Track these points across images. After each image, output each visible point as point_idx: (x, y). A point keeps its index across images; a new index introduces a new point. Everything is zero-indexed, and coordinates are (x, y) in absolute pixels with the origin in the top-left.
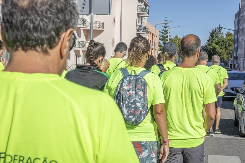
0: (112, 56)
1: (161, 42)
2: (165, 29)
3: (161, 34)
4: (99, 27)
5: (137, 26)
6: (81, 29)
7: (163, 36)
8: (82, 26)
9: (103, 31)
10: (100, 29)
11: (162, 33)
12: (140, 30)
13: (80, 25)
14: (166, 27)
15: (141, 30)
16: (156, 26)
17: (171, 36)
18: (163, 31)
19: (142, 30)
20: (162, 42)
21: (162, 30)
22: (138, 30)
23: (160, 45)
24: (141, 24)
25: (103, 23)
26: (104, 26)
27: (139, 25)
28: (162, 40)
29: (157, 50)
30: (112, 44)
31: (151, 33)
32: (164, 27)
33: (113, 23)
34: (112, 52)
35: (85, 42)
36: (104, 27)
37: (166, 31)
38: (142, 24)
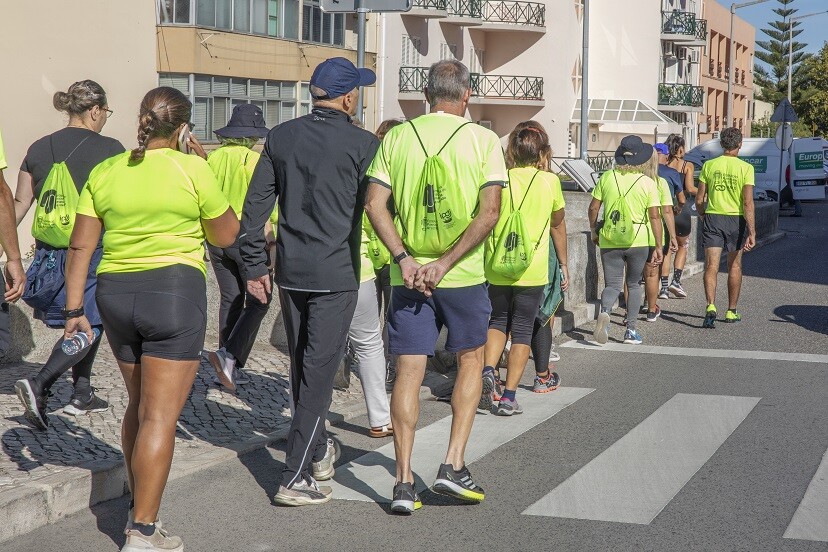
0: (572, 121)
1: (769, 68)
2: (780, 19)
3: (768, 39)
4: (528, 22)
5: (663, 13)
6: (466, 29)
7: (774, 47)
8: (466, 19)
9: (542, 34)
10: (531, 28)
11: (771, 33)
12: (675, 26)
13: (461, 15)
14: (785, 14)
15: (678, 26)
16: (734, 11)
17: (805, 45)
18: (774, 29)
19: (680, 29)
20: (772, 67)
21: (771, 24)
22: (667, 28)
23: (763, 78)
24: (679, 7)
25: (541, 7)
26: (546, 18)
27: (671, 9)
28: (772, 60)
29: (749, 96)
30: (574, 79)
31: (721, 38)
32: (780, 12)
33: (577, 6)
34: (574, 109)
35: (478, 75)
36: (543, 22)
37: (785, 28)
38: (683, 6)
